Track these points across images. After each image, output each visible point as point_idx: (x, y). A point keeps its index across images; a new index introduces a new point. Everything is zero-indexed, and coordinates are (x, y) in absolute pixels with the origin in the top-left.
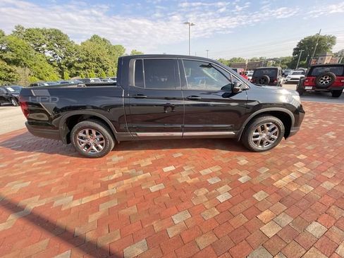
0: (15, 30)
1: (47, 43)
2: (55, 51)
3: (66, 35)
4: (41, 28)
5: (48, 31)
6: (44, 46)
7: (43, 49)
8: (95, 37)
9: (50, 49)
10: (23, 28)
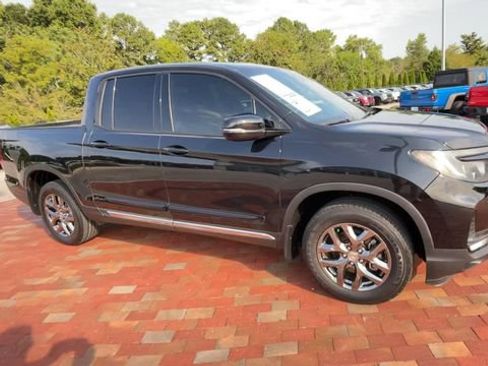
0: (168, 28)
1: (207, 42)
2: (215, 55)
3: (235, 26)
4: (201, 20)
5: (210, 24)
6: (202, 49)
7: (200, 54)
8: (282, 22)
9: (209, 53)
10: (178, 24)
